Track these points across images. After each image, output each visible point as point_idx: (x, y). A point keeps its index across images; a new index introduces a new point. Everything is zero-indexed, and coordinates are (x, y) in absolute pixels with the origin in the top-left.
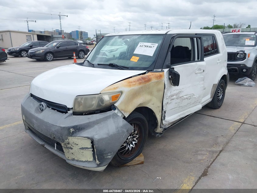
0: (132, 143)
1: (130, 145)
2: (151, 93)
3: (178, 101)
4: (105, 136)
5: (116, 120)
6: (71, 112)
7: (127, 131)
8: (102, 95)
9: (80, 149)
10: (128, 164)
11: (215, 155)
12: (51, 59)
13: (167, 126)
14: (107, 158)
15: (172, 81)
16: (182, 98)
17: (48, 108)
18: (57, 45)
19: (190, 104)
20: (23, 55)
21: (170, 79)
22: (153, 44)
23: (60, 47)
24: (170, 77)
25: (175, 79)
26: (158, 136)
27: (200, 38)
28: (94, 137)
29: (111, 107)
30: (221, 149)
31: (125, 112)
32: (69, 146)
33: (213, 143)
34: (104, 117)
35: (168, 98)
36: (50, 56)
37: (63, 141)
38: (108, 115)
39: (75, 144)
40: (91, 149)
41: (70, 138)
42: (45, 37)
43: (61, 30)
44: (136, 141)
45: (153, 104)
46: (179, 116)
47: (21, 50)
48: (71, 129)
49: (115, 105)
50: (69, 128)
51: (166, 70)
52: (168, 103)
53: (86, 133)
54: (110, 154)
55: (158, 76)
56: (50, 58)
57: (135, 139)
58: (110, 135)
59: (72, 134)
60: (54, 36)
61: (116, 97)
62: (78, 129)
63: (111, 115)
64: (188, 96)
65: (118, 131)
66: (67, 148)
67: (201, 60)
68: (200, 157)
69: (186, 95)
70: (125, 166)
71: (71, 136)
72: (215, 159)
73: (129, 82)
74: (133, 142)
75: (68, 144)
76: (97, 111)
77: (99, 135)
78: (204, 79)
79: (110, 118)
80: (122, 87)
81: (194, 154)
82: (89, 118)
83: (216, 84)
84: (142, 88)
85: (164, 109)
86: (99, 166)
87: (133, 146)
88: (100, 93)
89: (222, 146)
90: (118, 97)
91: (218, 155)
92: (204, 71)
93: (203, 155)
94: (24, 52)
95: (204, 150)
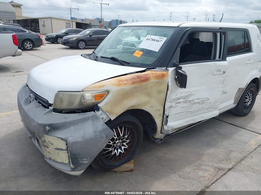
0: (120, 148)
1: (117, 150)
2: (149, 95)
3: (186, 105)
4: (80, 139)
5: (95, 123)
6: (51, 108)
7: (107, 136)
8: (84, 93)
9: (55, 149)
10: (115, 170)
11: (221, 173)
12: (83, 47)
13: (170, 132)
14: (83, 164)
15: (178, 82)
16: (193, 102)
17: (35, 100)
18: (90, 33)
19: (203, 109)
20: (59, 42)
21: (176, 79)
22: (161, 38)
23: (92, 35)
24: (176, 77)
25: (181, 80)
26: (158, 142)
27: (224, 33)
28: (67, 139)
29: (94, 108)
30: (231, 166)
31: (110, 113)
32: (45, 144)
33: (224, 158)
34: (82, 117)
35: (172, 100)
36: (82, 44)
37: (41, 139)
38: (87, 116)
39: (51, 143)
40: (65, 151)
41: (45, 136)
42: (84, 25)
43: (101, 19)
44: (126, 146)
45: (152, 107)
46: (187, 122)
47: (58, 37)
48: (47, 127)
49: (99, 105)
50: (45, 126)
51: (171, 69)
52: (171, 107)
53: (61, 134)
54: (85, 159)
55: (160, 76)
56: (82, 45)
57: (125, 144)
58: (86, 139)
59: (48, 133)
60: (92, 24)
61: (100, 97)
62: (53, 128)
63: (90, 117)
64: (200, 100)
65: (96, 135)
66: (44, 146)
67: (222, 59)
68: (201, 173)
69: (198, 99)
70: (112, 171)
71: (47, 134)
72: (219, 178)
73: (120, 81)
74: (122, 147)
75: (44, 142)
76: (78, 110)
77: (73, 137)
78: (223, 82)
79: (89, 120)
80: (110, 85)
81: (196, 168)
82: (65, 118)
83: (242, 88)
84: (136, 88)
85: (165, 113)
86: (73, 170)
87: (121, 151)
88: (82, 91)
89: (233, 163)
90: (103, 96)
91: (225, 174)
92: (224, 72)
93: (207, 171)
94: (60, 39)
95: (208, 165)
